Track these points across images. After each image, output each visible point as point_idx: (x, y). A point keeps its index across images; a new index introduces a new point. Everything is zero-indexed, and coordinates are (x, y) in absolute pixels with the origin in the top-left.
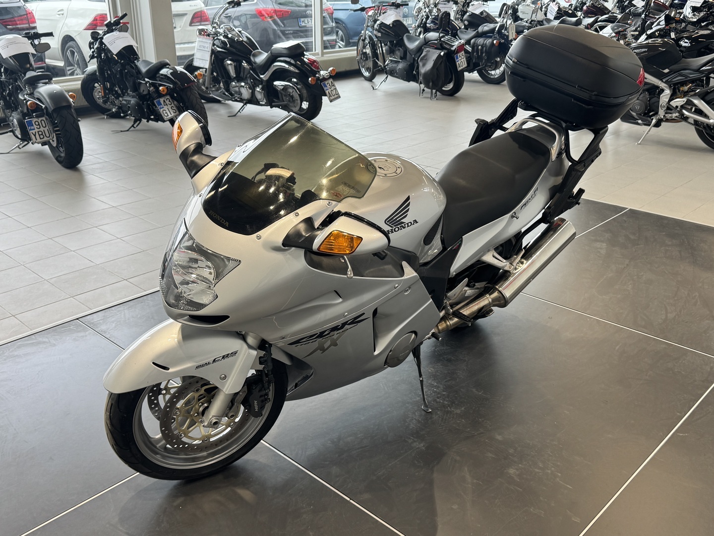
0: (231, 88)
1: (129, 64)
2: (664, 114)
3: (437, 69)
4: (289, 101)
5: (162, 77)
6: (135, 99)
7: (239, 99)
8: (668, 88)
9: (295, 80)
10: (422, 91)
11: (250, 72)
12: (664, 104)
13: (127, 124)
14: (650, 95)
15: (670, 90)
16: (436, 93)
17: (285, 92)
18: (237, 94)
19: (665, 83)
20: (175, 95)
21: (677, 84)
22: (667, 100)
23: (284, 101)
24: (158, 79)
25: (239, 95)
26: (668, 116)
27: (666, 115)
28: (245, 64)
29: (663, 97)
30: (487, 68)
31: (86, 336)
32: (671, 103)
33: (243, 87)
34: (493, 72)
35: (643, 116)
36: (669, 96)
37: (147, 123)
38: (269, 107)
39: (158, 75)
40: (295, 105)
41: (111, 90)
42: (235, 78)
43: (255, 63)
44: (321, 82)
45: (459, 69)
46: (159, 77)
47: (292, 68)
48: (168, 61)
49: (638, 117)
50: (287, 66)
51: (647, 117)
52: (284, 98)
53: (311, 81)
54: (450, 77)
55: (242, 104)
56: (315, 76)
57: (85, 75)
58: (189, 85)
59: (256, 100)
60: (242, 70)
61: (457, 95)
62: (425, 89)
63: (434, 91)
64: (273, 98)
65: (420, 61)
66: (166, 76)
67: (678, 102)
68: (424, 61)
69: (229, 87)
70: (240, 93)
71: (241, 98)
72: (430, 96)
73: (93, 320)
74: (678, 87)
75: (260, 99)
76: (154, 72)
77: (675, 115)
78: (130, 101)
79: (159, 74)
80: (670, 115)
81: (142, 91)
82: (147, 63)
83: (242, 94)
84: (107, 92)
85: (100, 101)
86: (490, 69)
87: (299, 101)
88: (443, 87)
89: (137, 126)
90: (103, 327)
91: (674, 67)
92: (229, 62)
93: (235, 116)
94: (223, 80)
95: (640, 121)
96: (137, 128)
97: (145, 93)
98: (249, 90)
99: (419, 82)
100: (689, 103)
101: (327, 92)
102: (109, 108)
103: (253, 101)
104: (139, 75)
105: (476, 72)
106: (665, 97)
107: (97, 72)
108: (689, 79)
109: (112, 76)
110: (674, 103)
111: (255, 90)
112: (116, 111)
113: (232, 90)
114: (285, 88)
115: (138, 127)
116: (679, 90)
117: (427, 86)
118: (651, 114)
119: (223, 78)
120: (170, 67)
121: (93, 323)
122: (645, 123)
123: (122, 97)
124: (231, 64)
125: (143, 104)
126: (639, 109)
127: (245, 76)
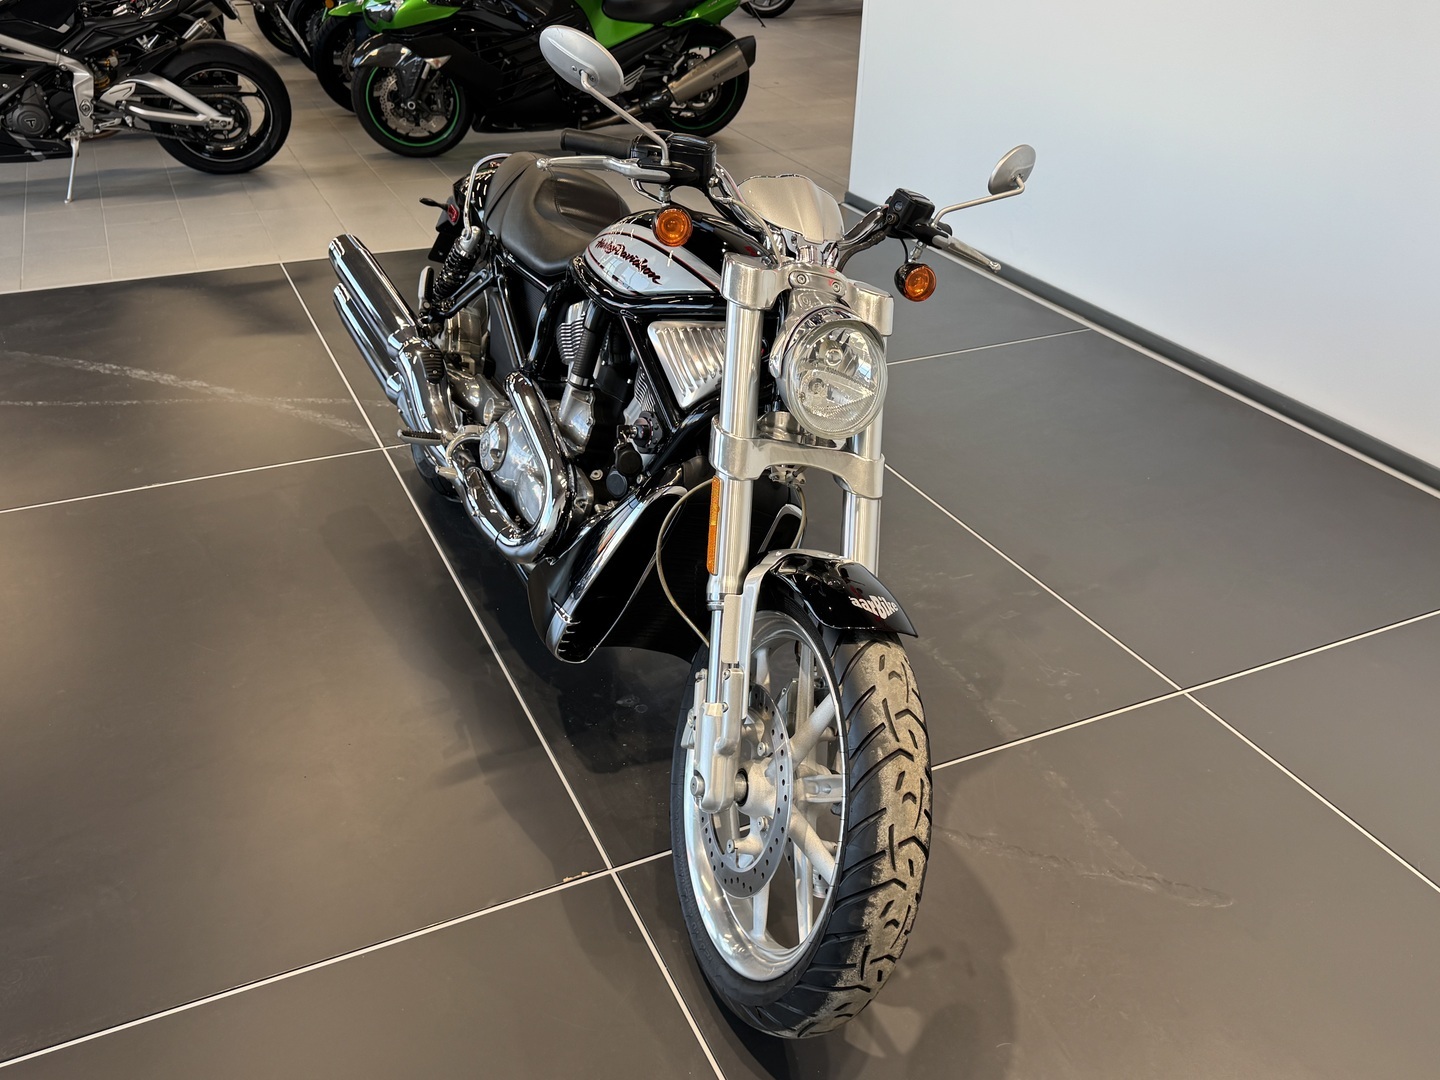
2: (92, 123)
8: (81, 65)
12: (88, 102)
15: (86, 68)
19: (70, 55)
22: (91, 93)
29: (80, 89)
32: (104, 97)
35: (44, 138)
36: (92, 82)
49: (31, 143)
51: (53, 138)
67: (119, 92)
77: (116, 121)
80: (108, 124)
100: (141, 89)
106: (84, 86)
108: (122, 38)
110: (110, 97)
118: (59, 129)
122: (52, 152)
126: (37, 125)
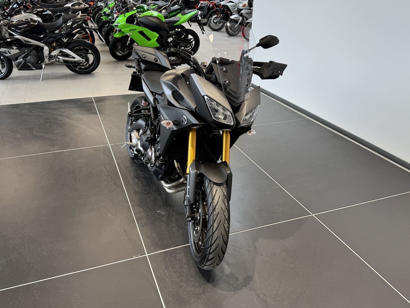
2: (48, 61)
12: (47, 55)
14: (36, 52)
15: (47, 46)
19: (43, 43)
22: (48, 53)
27: (50, 61)
29: (45, 52)
32: (51, 54)
35: (36, 64)
36: (49, 50)
49: (32, 65)
51: (38, 64)
67: (55, 53)
77: (55, 60)
80: (52, 61)
95: (33, 68)
100: (61, 52)
108: (56, 39)
110: (53, 54)
116: (51, 46)
118: (39, 62)
122: (37, 68)
126: (34, 61)
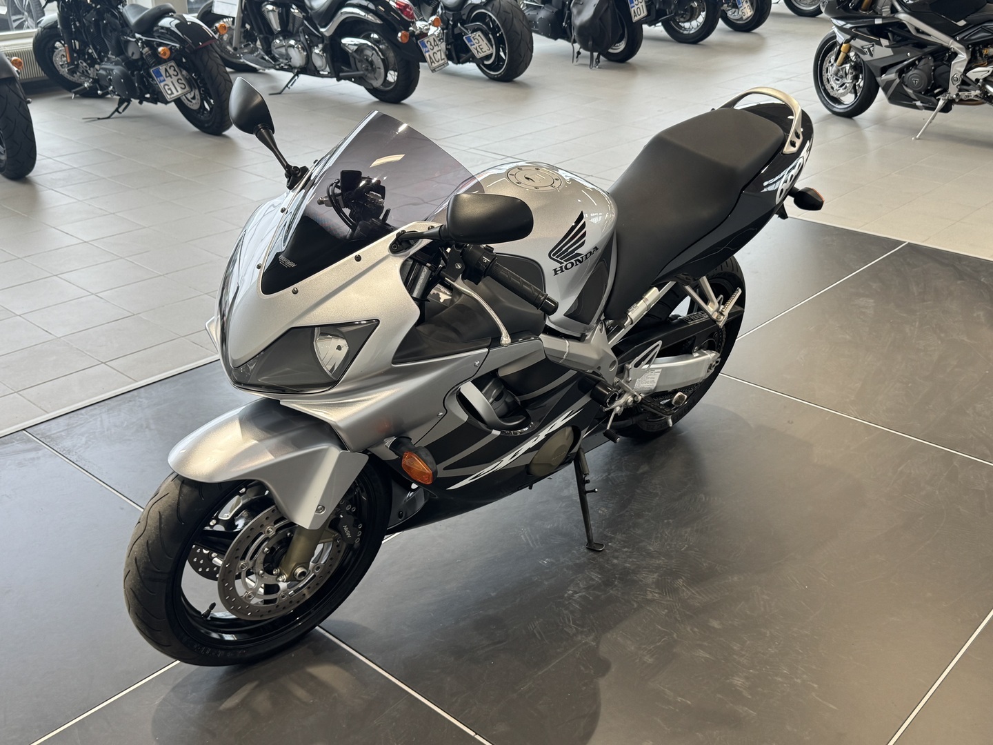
0: (273, 48)
1: (108, 11)
2: (956, 92)
3: (600, 19)
4: (367, 70)
5: (162, 31)
6: (120, 67)
7: (286, 67)
8: (964, 50)
9: (375, 36)
10: (576, 55)
11: (303, 24)
12: (958, 76)
13: (107, 107)
14: (935, 61)
15: (967, 53)
16: (598, 58)
17: (360, 56)
18: (283, 59)
19: (959, 42)
20: (184, 60)
21: (978, 43)
22: (963, 70)
23: (358, 70)
24: (155, 34)
25: (287, 59)
26: (964, 95)
27: (960, 93)
28: (295, 10)
29: (956, 65)
30: (677, 18)
31: (38, 458)
32: (970, 74)
33: (293, 46)
34: (687, 25)
35: (924, 94)
36: (965, 63)
37: (138, 104)
38: (335, 79)
39: (155, 28)
40: (376, 76)
41: (81, 53)
42: (279, 32)
43: (312, 8)
44: (417, 40)
45: (635, 19)
46: (157, 31)
47: (370, 17)
48: (171, 6)
49: (915, 95)
50: (362, 13)
51: (930, 96)
52: (359, 65)
53: (401, 37)
54: (621, 32)
55: (291, 75)
56: (407, 30)
57: (40, 29)
58: (205, 44)
59: (313, 68)
60: (291, 21)
61: (630, 61)
62: (582, 51)
63: (595, 54)
64: (341, 64)
65: (574, 6)
66: (168, 29)
67: (979, 73)
68: (579, 6)
69: (270, 47)
70: (288, 58)
71: (289, 65)
72: (589, 63)
73: (50, 430)
74: (980, 48)
75: (320, 67)
76: (149, 23)
77: (974, 93)
78: (112, 70)
79: (158, 26)
80: (966, 93)
81: (130, 54)
82: (138, 8)
83: (291, 59)
84: (75, 55)
85: (64, 71)
86: (682, 19)
87: (382, 71)
88: (610, 47)
89: (123, 111)
90: (67, 443)
91: (972, 17)
92: (270, 7)
93: (280, 93)
94: (261, 36)
95: (918, 103)
96: (124, 114)
97: (136, 57)
98: (302, 51)
99: (572, 40)
101: (427, 55)
102: (79, 81)
103: (308, 69)
104: (126, 28)
105: (660, 24)
106: (960, 64)
107: (59, 23)
109: (83, 31)
111: (311, 52)
112: (89, 87)
113: (276, 52)
114: (360, 49)
115: (126, 111)
116: (981, 54)
117: (584, 46)
118: (936, 91)
119: (260, 32)
120: (175, 15)
121: (49, 437)
122: (927, 105)
123: (99, 64)
124: (273, 10)
125: (133, 75)
126: (918, 84)
127: (295, 29)
